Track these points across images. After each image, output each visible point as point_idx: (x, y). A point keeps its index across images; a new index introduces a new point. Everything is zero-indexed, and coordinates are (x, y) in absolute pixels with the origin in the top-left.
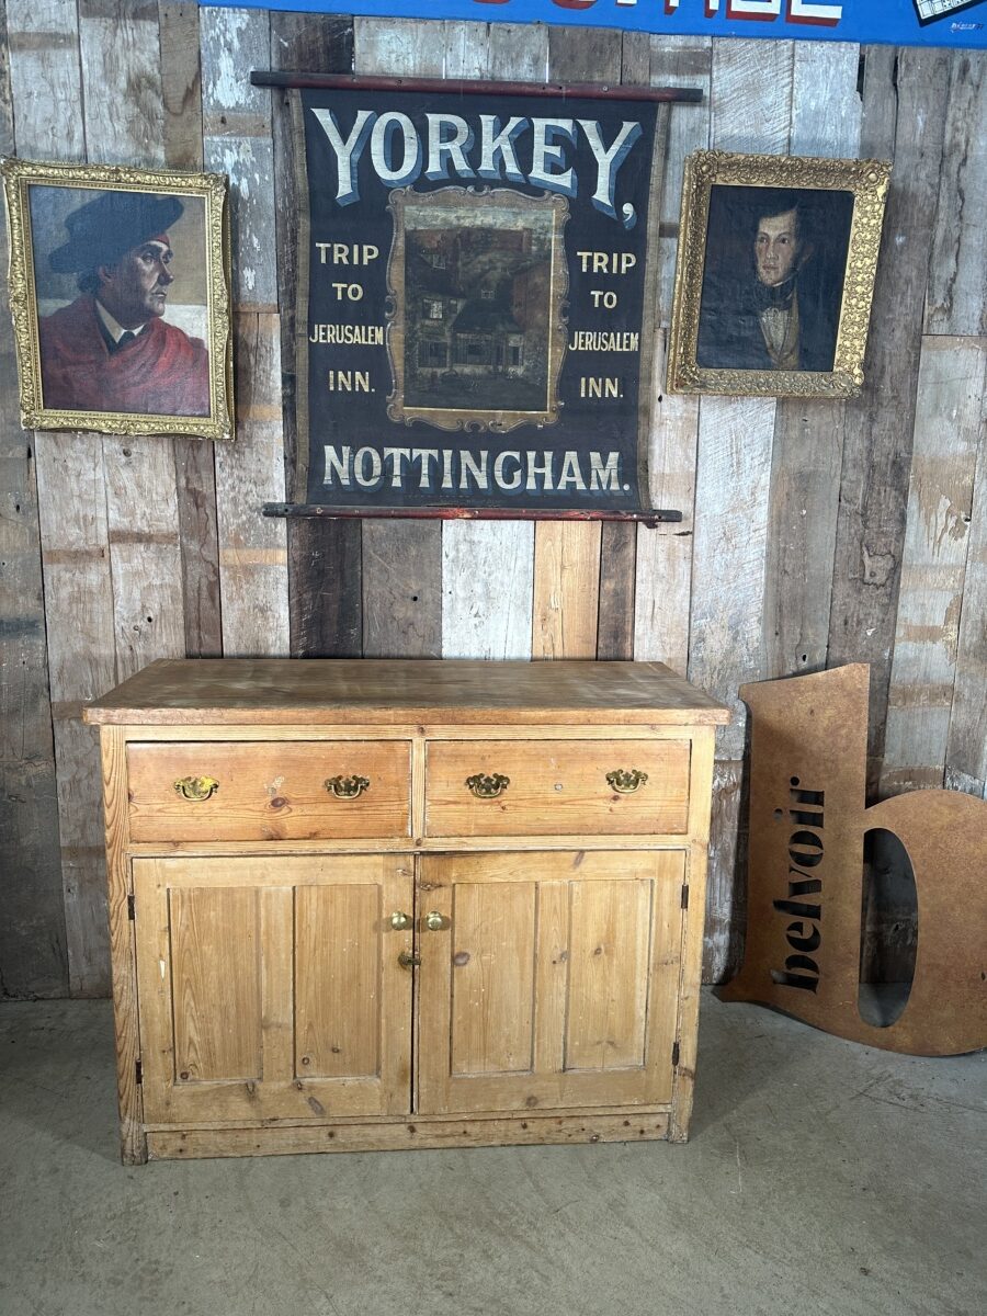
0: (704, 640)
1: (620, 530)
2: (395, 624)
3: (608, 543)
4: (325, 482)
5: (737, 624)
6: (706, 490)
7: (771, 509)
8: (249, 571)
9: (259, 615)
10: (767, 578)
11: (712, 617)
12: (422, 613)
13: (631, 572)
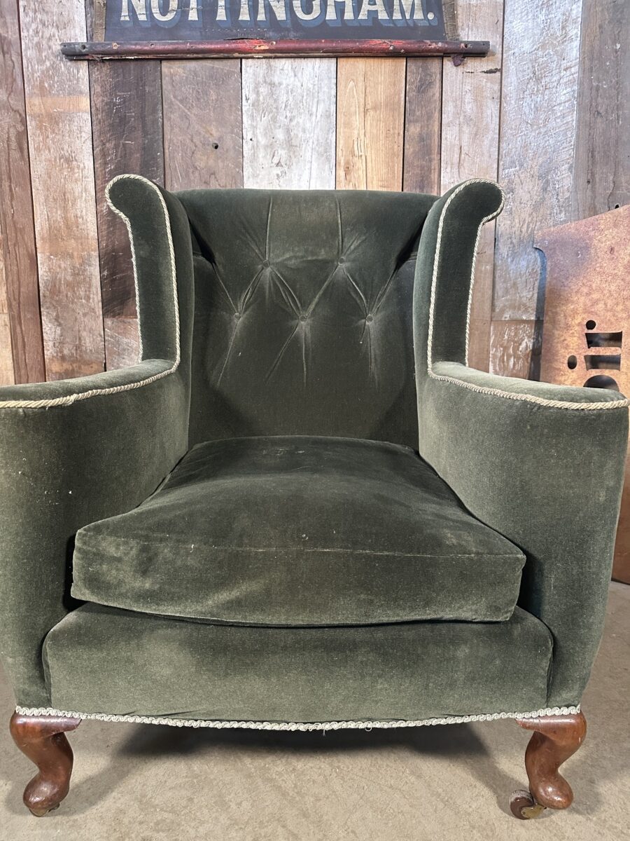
0: (512, 191)
1: (425, 69)
2: (197, 174)
3: (413, 83)
4: (122, 19)
5: (548, 173)
6: (516, 25)
7: (582, 44)
8: (53, 120)
9: (65, 165)
10: (579, 121)
11: (521, 165)
12: (223, 161)
13: (437, 115)
